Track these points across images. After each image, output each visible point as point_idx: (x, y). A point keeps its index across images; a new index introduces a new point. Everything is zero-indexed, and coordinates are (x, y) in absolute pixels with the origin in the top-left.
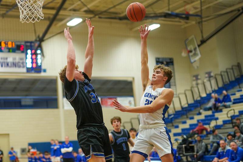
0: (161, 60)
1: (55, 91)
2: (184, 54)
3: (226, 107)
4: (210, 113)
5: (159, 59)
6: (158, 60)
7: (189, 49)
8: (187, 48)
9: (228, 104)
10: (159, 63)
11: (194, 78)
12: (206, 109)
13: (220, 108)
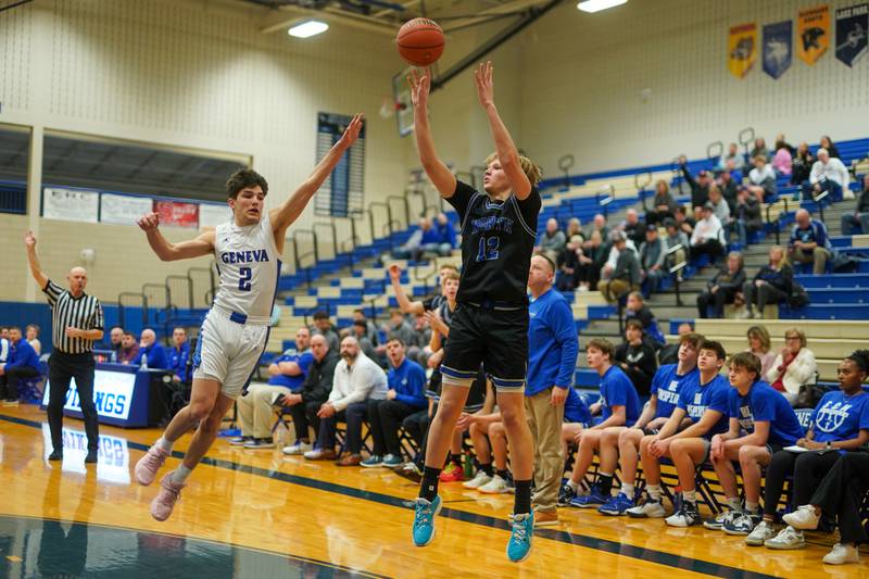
0: (331, 121)
2: (385, 112)
3: (440, 254)
4: (402, 264)
5: (326, 116)
6: (323, 118)
7: (400, 100)
8: (395, 98)
9: (445, 247)
10: (325, 129)
12: (397, 256)
13: (427, 255)
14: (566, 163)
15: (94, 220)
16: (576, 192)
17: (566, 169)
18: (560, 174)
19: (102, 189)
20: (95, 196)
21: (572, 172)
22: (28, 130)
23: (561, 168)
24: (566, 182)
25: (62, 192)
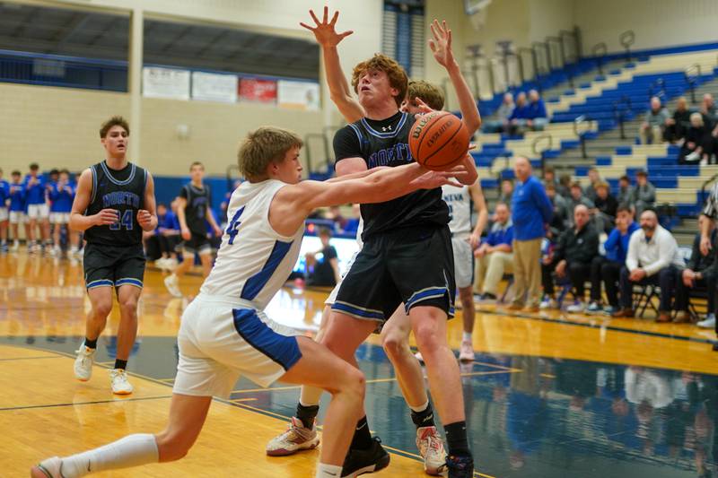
1: (126, 47)
4: (495, 139)
9: (538, 122)
10: (390, 7)
11: (470, 53)
14: (627, 40)
15: (186, 97)
16: (643, 69)
17: (627, 46)
18: (621, 49)
19: (193, 68)
20: (185, 75)
21: (634, 48)
22: (127, 14)
23: (623, 44)
24: (629, 58)
25: (159, 71)
